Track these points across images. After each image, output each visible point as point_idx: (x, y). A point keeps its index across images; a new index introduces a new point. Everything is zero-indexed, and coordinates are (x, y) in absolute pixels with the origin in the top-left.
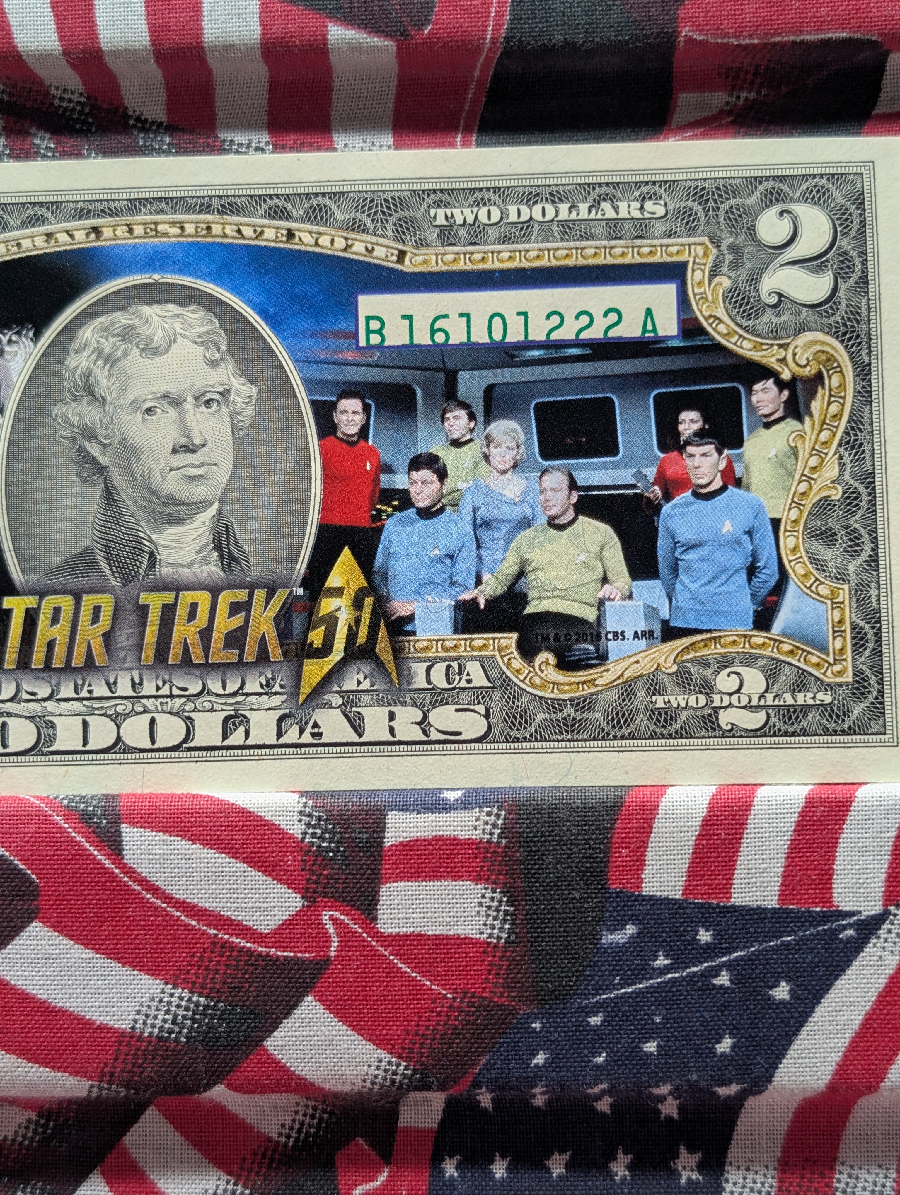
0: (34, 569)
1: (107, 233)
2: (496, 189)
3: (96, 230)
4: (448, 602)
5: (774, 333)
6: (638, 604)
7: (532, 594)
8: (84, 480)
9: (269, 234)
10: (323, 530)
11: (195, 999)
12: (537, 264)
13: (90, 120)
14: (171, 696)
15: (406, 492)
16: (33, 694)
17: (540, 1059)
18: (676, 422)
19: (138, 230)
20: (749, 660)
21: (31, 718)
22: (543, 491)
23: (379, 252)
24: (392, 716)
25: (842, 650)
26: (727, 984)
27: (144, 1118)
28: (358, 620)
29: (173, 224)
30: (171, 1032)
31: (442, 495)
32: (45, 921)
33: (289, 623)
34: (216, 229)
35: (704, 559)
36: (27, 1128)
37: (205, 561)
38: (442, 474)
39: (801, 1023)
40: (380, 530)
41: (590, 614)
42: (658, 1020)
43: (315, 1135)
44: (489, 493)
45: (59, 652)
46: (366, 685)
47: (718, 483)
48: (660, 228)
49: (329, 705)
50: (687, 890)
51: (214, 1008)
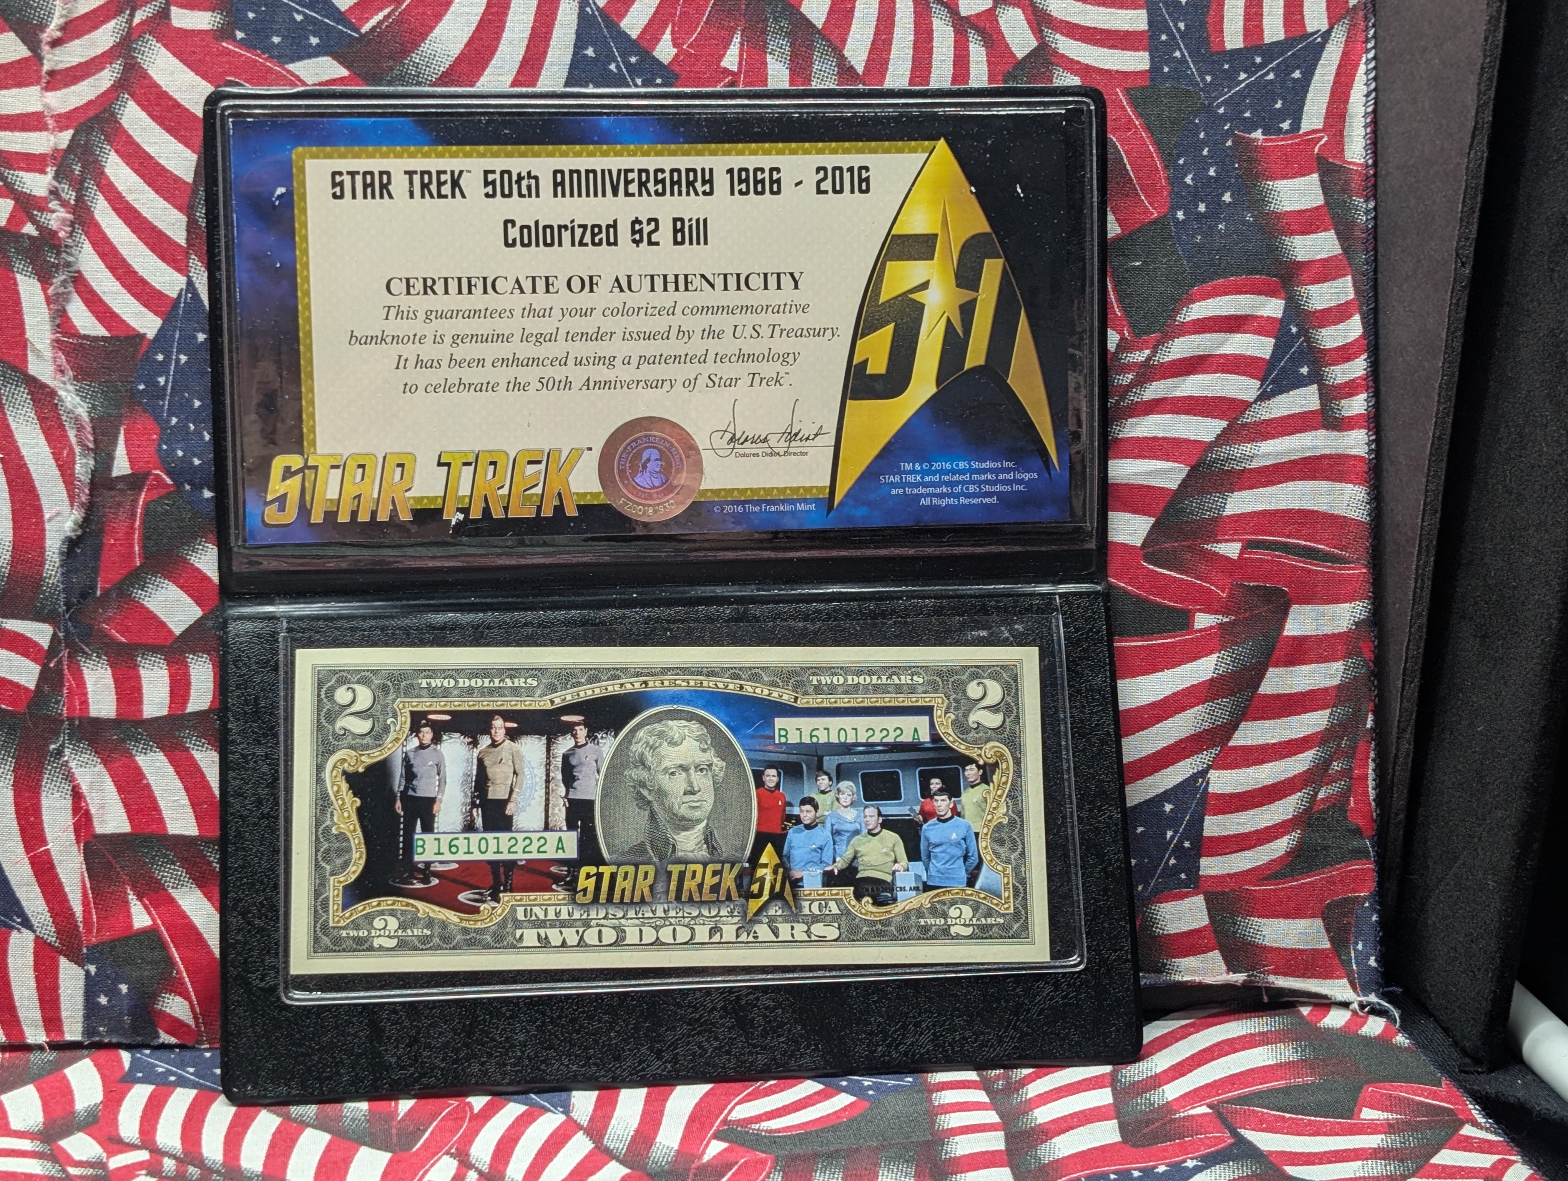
1: (651, 684)
2: (842, 668)
3: (646, 683)
4: (820, 871)
5: (975, 742)
6: (911, 873)
7: (860, 868)
8: (640, 808)
9: (731, 686)
10: (758, 834)
12: (862, 705)
14: (684, 917)
15: (798, 816)
16: (615, 915)
18: (929, 784)
19: (666, 683)
20: (965, 902)
21: (614, 928)
22: (865, 817)
23: (785, 697)
24: (793, 928)
25: (1008, 897)
28: (775, 880)
29: (683, 680)
31: (816, 818)
33: (741, 882)
34: (705, 684)
35: (942, 852)
37: (700, 849)
38: (816, 807)
40: (786, 834)
41: (889, 879)
44: (839, 818)
45: (628, 894)
46: (780, 912)
47: (949, 814)
48: (921, 689)
49: (761, 922)
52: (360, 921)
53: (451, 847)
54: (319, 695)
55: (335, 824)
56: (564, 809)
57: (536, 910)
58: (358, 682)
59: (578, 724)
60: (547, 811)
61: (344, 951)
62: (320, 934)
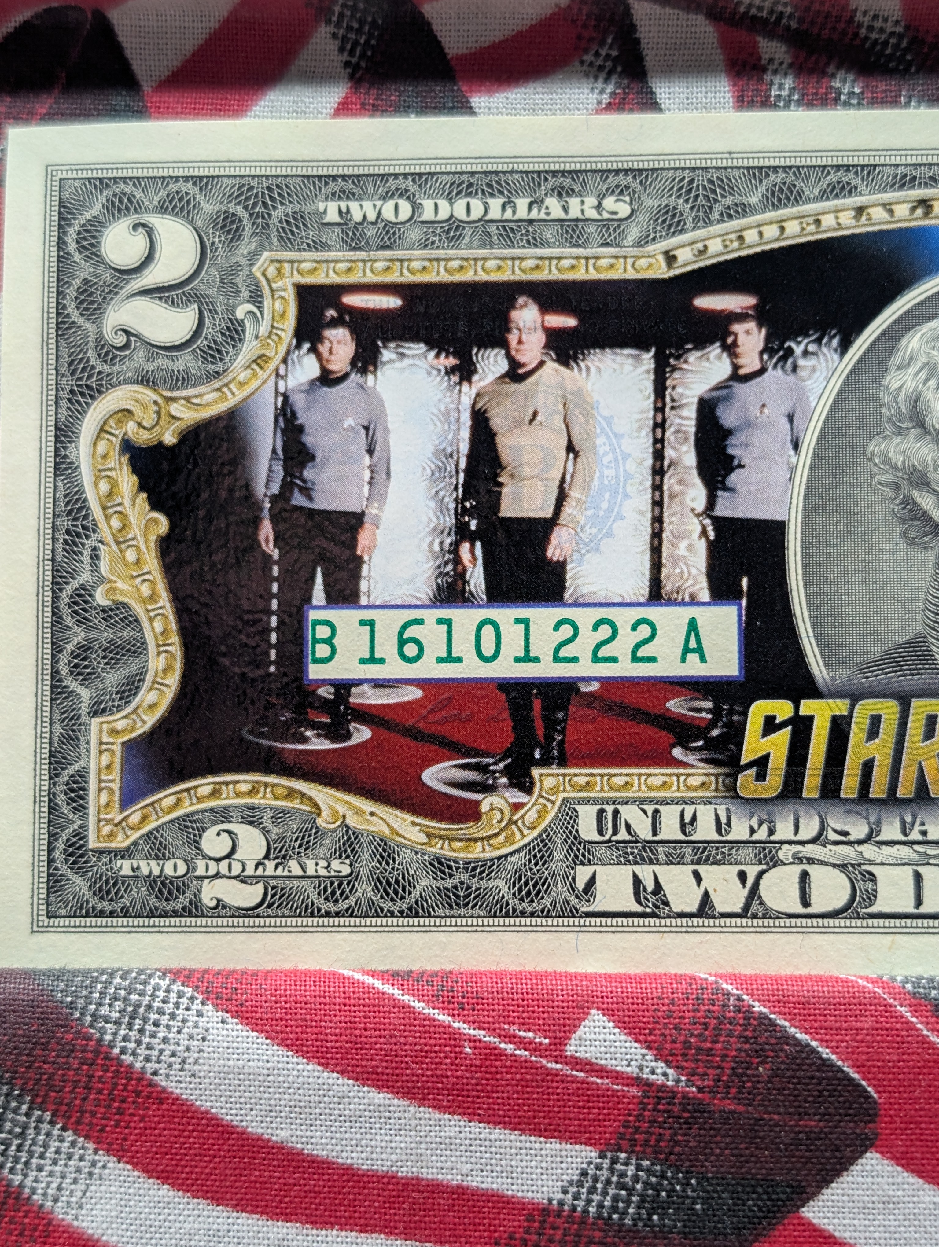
0: (844, 661)
3: (924, 204)
8: (912, 543)
13: (909, 57)
16: (846, 834)
21: (842, 867)
32: (887, 1151)
45: (880, 775)
52: (168, 836)
53: (402, 642)
54: (61, 243)
55: (102, 580)
56: (702, 546)
57: (629, 813)
58: (162, 209)
59: (741, 317)
60: (656, 551)
61: (125, 913)
62: (64, 869)
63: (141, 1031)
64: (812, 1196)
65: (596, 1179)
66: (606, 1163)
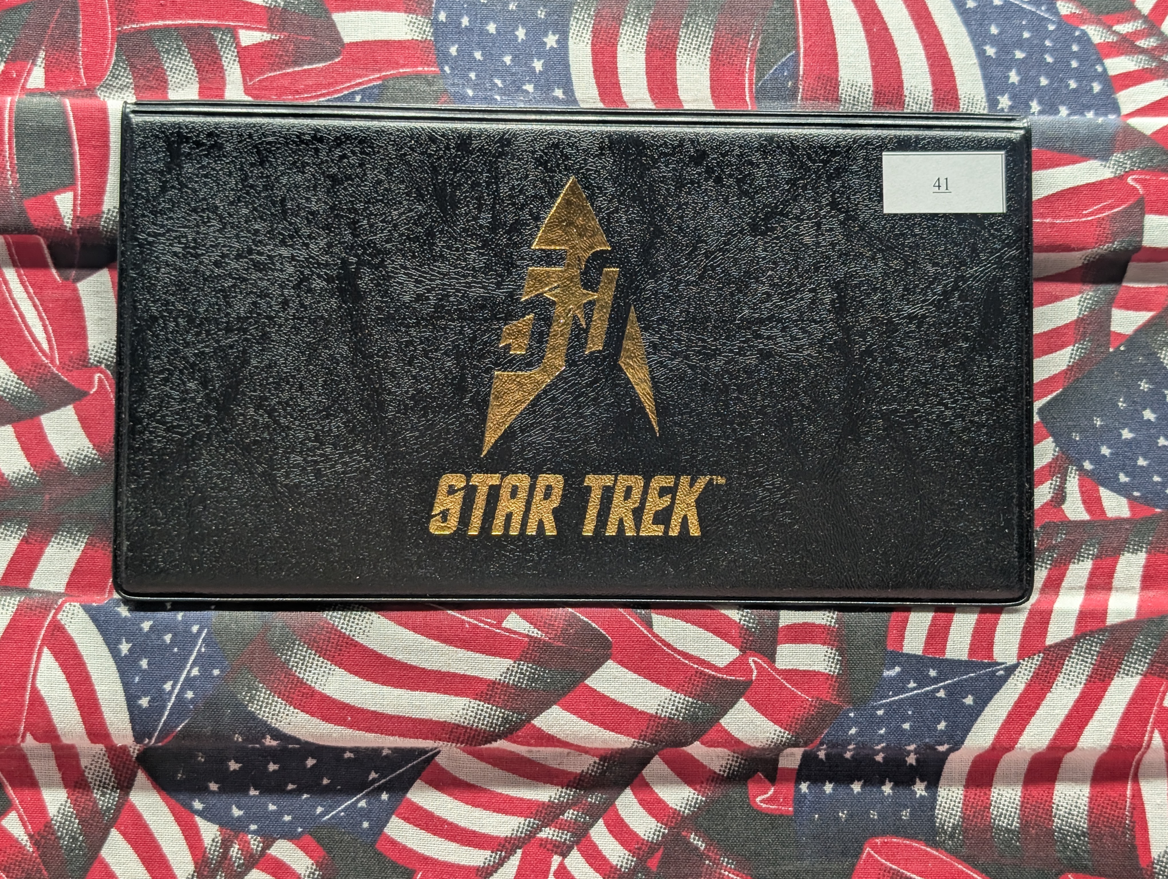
11: (687, 699)
17: (853, 731)
26: (943, 696)
27: (652, 761)
30: (675, 715)
32: (615, 660)
36: (594, 766)
39: (978, 715)
42: (910, 713)
43: (738, 771)
50: (925, 650)
51: (696, 704)
63: (349, 621)
64: (589, 676)
65: (512, 671)
66: (516, 665)
